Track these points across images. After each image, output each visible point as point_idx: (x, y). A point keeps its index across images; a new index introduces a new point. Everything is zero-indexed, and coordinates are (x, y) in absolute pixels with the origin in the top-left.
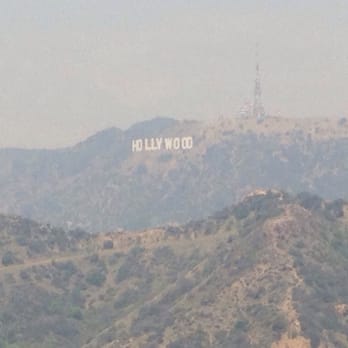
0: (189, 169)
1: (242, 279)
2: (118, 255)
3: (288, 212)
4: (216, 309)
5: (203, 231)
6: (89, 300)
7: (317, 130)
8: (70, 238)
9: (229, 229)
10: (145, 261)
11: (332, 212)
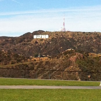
0: (47, 43)
1: (67, 69)
2: (37, 63)
3: (77, 54)
4: (61, 76)
5: (56, 58)
6: (31, 72)
7: (78, 35)
8: (26, 58)
9: (62, 57)
10: (43, 64)
11: (86, 54)
